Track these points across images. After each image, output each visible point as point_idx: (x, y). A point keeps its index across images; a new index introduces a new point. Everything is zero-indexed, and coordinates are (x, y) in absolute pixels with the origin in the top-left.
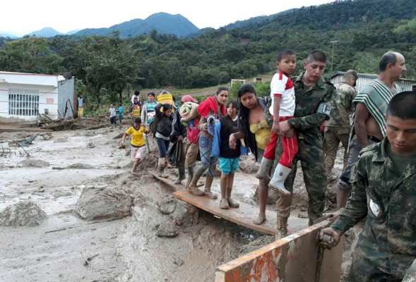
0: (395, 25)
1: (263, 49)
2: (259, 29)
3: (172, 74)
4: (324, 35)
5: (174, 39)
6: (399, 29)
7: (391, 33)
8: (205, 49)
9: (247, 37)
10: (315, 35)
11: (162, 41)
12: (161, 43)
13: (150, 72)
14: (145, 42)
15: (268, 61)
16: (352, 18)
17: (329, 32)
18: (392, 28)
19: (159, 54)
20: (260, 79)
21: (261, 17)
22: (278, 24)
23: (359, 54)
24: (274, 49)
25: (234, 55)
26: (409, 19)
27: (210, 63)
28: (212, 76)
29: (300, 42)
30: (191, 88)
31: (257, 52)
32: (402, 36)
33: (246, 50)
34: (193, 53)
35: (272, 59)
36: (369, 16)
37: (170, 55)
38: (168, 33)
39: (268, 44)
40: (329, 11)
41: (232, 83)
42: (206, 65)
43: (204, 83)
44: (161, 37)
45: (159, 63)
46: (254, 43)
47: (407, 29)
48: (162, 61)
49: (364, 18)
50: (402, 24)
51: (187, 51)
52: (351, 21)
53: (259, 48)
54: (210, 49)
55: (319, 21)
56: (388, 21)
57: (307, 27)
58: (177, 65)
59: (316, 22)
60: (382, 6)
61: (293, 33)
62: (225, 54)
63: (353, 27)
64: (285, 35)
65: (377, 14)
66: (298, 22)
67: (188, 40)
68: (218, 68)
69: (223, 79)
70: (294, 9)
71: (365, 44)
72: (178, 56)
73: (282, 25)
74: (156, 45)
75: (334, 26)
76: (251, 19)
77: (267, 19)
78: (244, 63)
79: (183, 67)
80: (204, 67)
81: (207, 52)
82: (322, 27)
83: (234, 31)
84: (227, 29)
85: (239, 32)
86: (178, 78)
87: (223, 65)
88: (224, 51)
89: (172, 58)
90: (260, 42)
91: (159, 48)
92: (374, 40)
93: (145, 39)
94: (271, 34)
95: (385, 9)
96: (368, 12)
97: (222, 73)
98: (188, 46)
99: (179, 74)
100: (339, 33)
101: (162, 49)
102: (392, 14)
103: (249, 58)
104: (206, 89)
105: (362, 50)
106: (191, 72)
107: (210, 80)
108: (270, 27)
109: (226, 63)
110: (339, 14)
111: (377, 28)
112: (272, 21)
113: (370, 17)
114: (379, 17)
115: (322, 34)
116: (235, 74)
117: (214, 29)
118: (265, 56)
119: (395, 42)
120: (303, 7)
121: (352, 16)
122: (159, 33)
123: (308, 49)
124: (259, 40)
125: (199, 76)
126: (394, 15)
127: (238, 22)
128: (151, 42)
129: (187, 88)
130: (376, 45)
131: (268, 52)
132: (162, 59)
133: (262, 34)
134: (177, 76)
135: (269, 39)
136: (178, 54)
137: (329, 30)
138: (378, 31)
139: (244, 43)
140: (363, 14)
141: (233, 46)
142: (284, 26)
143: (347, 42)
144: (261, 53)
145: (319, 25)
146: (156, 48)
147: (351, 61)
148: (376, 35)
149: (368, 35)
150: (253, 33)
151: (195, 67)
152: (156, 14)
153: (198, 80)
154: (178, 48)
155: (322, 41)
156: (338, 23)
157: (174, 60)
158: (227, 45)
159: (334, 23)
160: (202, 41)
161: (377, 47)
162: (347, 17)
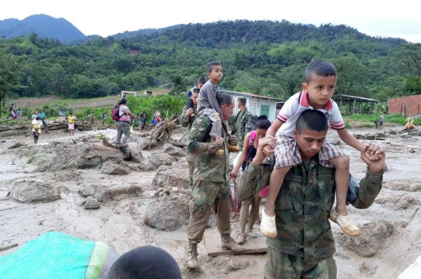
0: (269, 47)
1: (153, 62)
2: (149, 41)
3: (55, 82)
4: (209, 52)
5: (58, 44)
6: (272, 52)
7: (265, 55)
8: (92, 57)
9: (136, 49)
10: (201, 52)
11: (42, 45)
12: (42, 47)
13: (29, 79)
14: (22, 45)
15: (158, 74)
16: (233, 38)
17: (214, 50)
18: (267, 50)
19: (39, 60)
20: (151, 93)
21: (150, 30)
22: (167, 38)
23: (239, 72)
24: (164, 63)
25: (124, 67)
26: (280, 43)
27: (98, 72)
28: (101, 87)
29: (188, 58)
30: (78, 98)
31: (147, 65)
32: (274, 58)
33: (136, 61)
34: (80, 61)
35: (161, 73)
36: (248, 37)
37: (52, 62)
38: (50, 37)
39: (157, 57)
40: (214, 30)
41: (122, 95)
42: (94, 74)
43: (92, 93)
44: (42, 41)
45: (40, 70)
46: (144, 55)
47: (278, 52)
48: (44, 67)
49: (244, 39)
50: (274, 47)
51: (71, 58)
52: (233, 41)
53: (149, 61)
54: (98, 58)
55: (205, 39)
56: (263, 43)
57: (193, 43)
58: (60, 73)
59: (202, 40)
60: (259, 30)
61: (181, 49)
62: (114, 64)
63: (235, 47)
64: (174, 50)
65: (254, 37)
66: (185, 38)
67: (73, 47)
68: (108, 78)
69: (113, 90)
70: (182, 25)
71: (244, 63)
72: (61, 63)
73: (171, 39)
74: (36, 49)
75: (218, 45)
76: (141, 30)
77: (156, 33)
78: (134, 75)
79: (67, 75)
80: (92, 77)
81: (95, 61)
82: (208, 44)
83: (123, 41)
84: (116, 39)
85: (128, 42)
86: (63, 87)
87: (112, 76)
88: (113, 60)
89: (54, 65)
90: (150, 55)
91: (40, 52)
92: (252, 60)
93: (22, 42)
94: (161, 47)
95: (261, 32)
96: (247, 34)
97: (111, 83)
98: (72, 53)
99: (64, 82)
100: (222, 52)
101: (42, 55)
102: (267, 38)
103: (139, 70)
104: (94, 99)
105: (242, 69)
106: (78, 80)
107: (99, 90)
108: (159, 41)
109: (115, 74)
110: (222, 34)
111: (254, 50)
112: (162, 35)
113: (248, 39)
114: (256, 39)
115: (208, 52)
116: (125, 85)
117: (101, 38)
118: (155, 69)
119: (269, 63)
120: (190, 24)
121: (233, 36)
122: (39, 37)
123: (195, 64)
124: (148, 52)
125: (86, 86)
126: (268, 38)
127: (126, 32)
128: (31, 46)
129: (73, 98)
130: (254, 65)
131: (157, 65)
132: (43, 65)
133: (151, 47)
134: (61, 84)
135: (158, 52)
136: (62, 60)
137: (213, 48)
138: (255, 52)
139: (133, 55)
140: (243, 35)
141: (123, 57)
142: (172, 41)
143: (229, 61)
144: (151, 66)
145: (205, 42)
146: (36, 52)
147: (233, 79)
148: (253, 55)
149: (247, 55)
150: (143, 46)
151: (82, 76)
152: (35, 16)
153: (84, 90)
154: (62, 54)
155: (207, 58)
156: (221, 42)
157: (57, 67)
158: (116, 55)
159: (218, 41)
160: (89, 49)
161: (255, 66)
162: (229, 37)
